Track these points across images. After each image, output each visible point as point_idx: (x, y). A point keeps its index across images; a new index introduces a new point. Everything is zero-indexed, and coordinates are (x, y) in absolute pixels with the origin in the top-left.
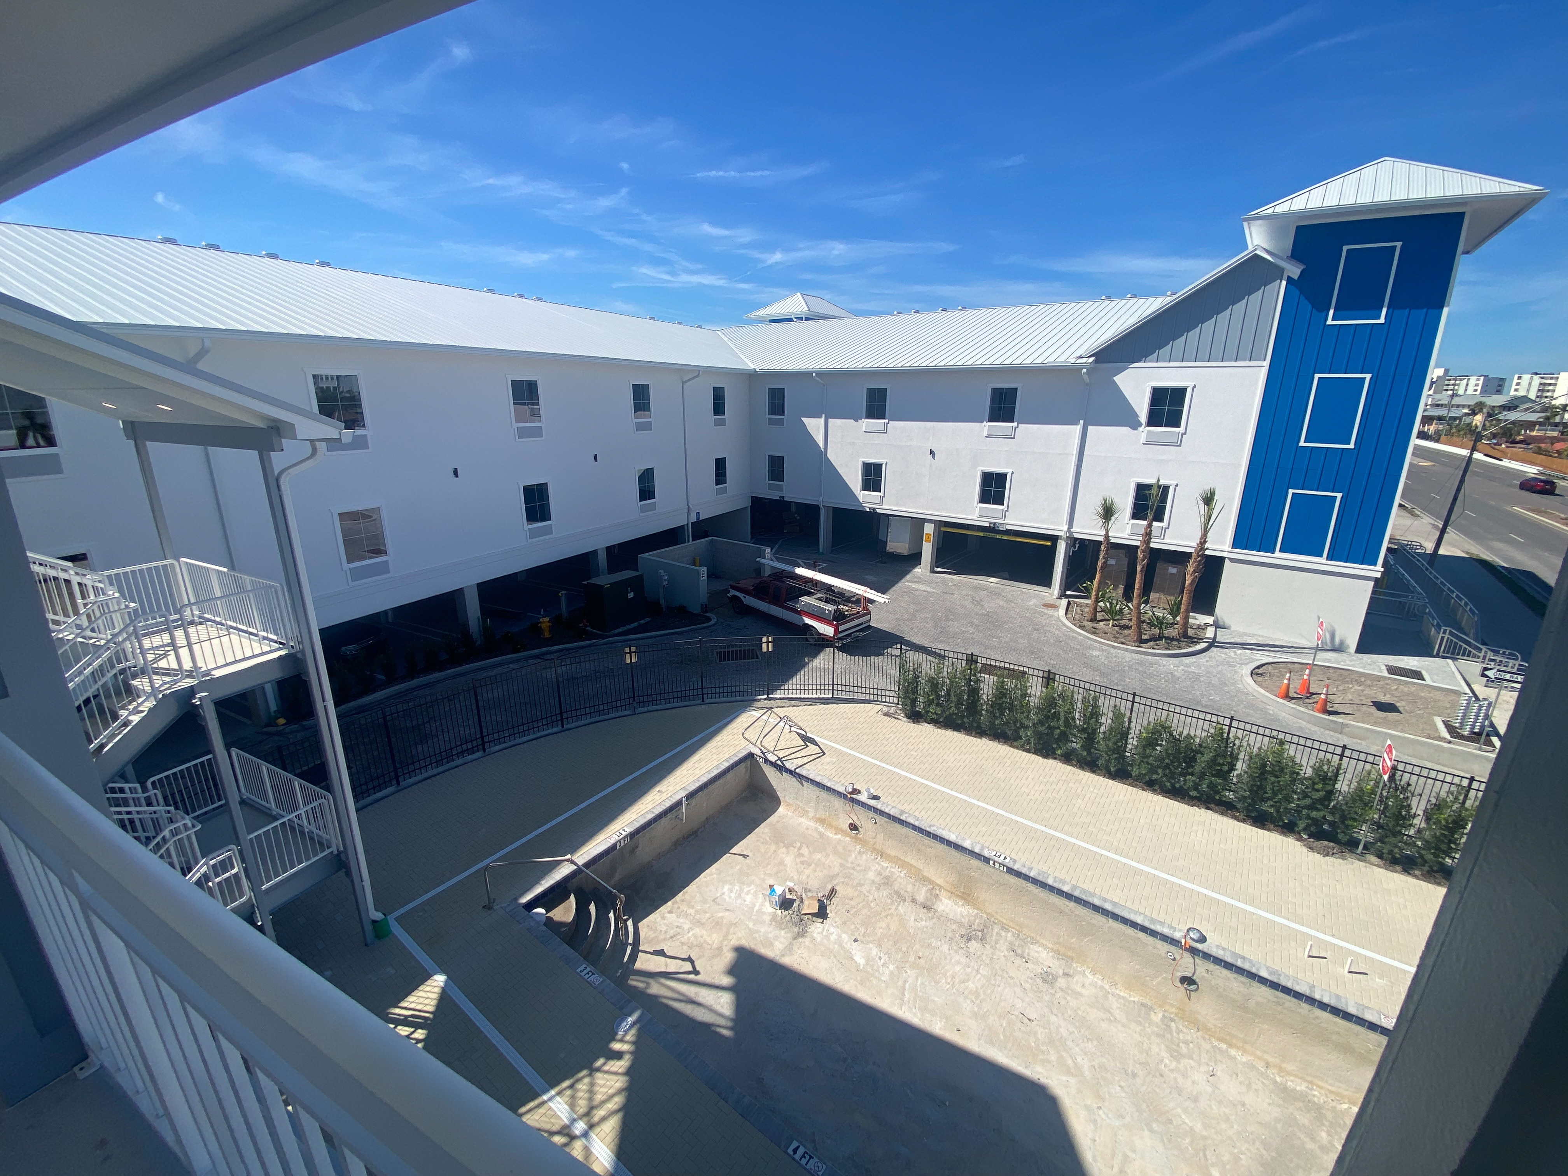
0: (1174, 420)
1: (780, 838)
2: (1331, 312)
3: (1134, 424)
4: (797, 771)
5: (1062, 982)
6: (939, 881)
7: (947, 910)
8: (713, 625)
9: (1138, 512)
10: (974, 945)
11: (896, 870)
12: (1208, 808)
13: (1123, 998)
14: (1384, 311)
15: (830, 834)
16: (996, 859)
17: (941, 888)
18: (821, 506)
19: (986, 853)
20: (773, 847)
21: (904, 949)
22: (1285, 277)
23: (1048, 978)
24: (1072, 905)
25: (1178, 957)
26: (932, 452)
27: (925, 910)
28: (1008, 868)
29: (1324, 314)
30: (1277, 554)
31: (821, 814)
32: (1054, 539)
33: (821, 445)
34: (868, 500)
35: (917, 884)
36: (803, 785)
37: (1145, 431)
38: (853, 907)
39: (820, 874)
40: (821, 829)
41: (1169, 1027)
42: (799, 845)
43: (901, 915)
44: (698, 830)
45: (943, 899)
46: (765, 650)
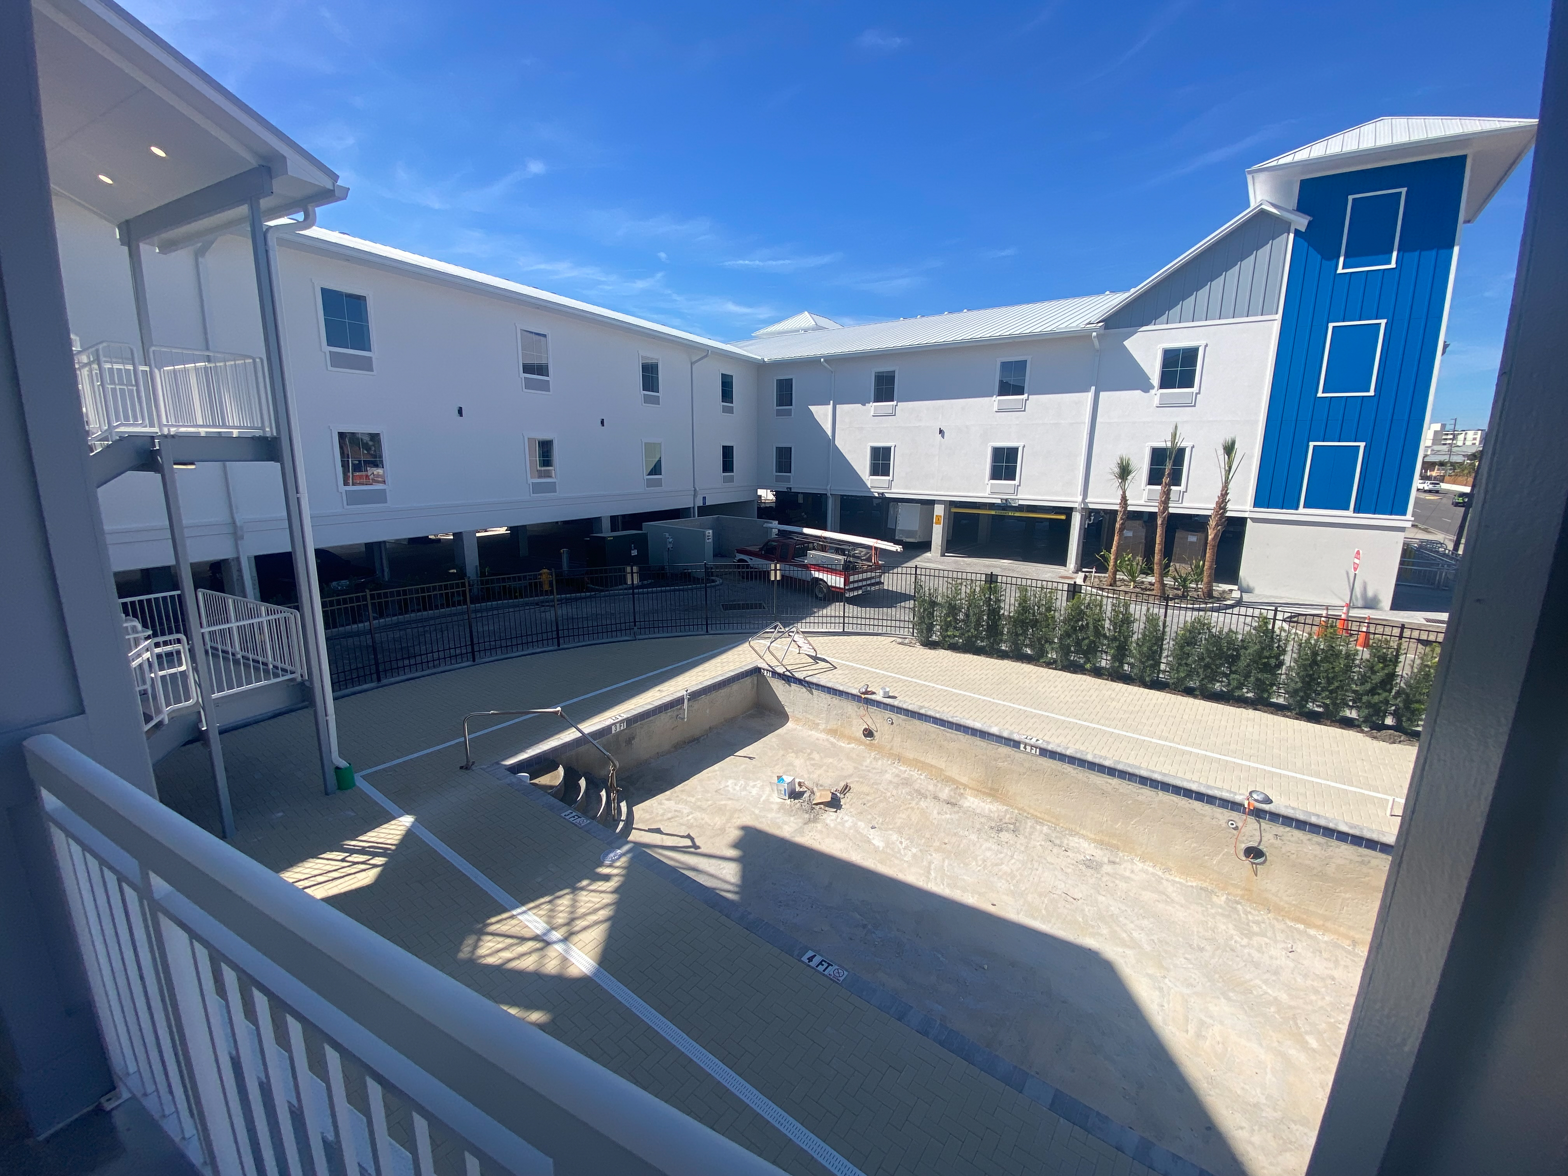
0: (1187, 380)
1: (788, 745)
2: (1342, 259)
3: (1146, 387)
4: (807, 679)
5: (1107, 868)
6: (964, 780)
7: (974, 806)
8: (718, 585)
9: (1154, 478)
10: (1005, 836)
11: (915, 774)
12: (1256, 709)
13: (1180, 883)
14: (1395, 254)
15: (842, 744)
16: (1027, 741)
17: (965, 786)
18: (829, 495)
19: (1016, 737)
20: (781, 752)
21: (928, 835)
22: (1292, 229)
23: (1091, 864)
24: (1115, 782)
25: (1240, 825)
26: (941, 432)
27: (949, 806)
28: (1041, 749)
29: (1334, 261)
30: (1301, 510)
31: (832, 725)
32: (1068, 511)
33: (829, 433)
34: (876, 485)
35: (940, 785)
36: (812, 694)
37: (1157, 394)
38: (869, 801)
39: (832, 774)
40: (832, 739)
41: (1235, 908)
42: (809, 751)
43: (922, 809)
44: (700, 737)
45: (969, 797)
46: (773, 578)
